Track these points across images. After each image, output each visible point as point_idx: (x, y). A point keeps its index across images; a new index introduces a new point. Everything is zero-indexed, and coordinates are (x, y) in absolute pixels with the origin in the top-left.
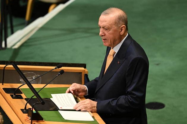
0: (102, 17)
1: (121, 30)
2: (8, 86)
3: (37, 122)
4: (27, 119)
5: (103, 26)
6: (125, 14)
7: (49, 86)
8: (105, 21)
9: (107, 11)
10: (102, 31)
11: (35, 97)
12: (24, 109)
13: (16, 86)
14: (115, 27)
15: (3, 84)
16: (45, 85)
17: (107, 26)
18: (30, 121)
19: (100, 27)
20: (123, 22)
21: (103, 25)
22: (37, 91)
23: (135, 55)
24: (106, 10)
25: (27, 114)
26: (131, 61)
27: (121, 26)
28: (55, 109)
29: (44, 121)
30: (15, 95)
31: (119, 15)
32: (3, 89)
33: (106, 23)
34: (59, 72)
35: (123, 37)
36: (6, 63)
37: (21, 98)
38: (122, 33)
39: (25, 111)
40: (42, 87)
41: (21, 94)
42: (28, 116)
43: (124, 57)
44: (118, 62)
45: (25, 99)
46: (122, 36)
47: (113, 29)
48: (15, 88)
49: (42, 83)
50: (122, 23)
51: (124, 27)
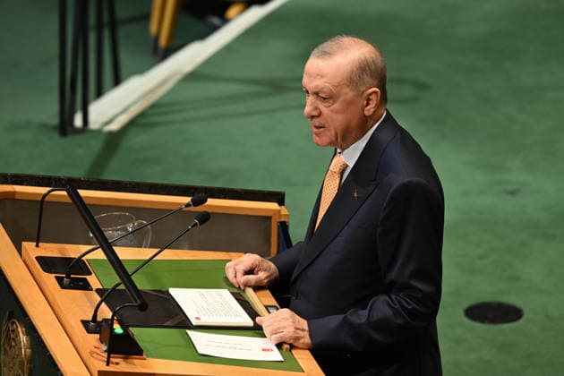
0: (314, 64)
1: (365, 103)
2: (51, 250)
3: (125, 358)
4: (96, 350)
5: (316, 90)
6: (378, 54)
7: (168, 255)
8: (322, 76)
10: (312, 104)
11: (122, 287)
12: (90, 319)
13: (74, 251)
14: (349, 94)
15: (37, 246)
16: (158, 250)
17: (325, 90)
18: (106, 355)
19: (307, 92)
21: (315, 88)
22: (130, 271)
23: (402, 175)
24: (325, 45)
25: (98, 336)
26: (391, 191)
27: (366, 90)
28: (178, 323)
29: (144, 359)
30: (68, 277)
31: (362, 57)
32: (37, 258)
33: (325, 80)
35: (372, 122)
36: (54, 183)
37: (86, 286)
38: (369, 110)
39: (93, 326)
40: (147, 258)
41: (87, 277)
42: (101, 340)
43: (372, 181)
44: (355, 195)
45: (98, 291)
46: (369, 120)
48: (73, 256)
51: (375, 92)
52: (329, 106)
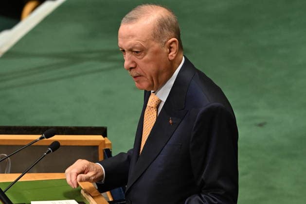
0: (125, 28)
1: (168, 50)
7: (28, 177)
8: (133, 36)
9: (132, 14)
10: (129, 59)
16: (20, 174)
17: (137, 46)
19: (124, 51)
20: (169, 30)
21: (129, 46)
22: (3, 190)
27: (168, 41)
33: (135, 39)
34: (49, 146)
38: (172, 56)
43: (183, 109)
44: (171, 121)
47: (150, 50)
49: (12, 172)
50: (169, 33)
51: (174, 41)
52: (142, 58)
